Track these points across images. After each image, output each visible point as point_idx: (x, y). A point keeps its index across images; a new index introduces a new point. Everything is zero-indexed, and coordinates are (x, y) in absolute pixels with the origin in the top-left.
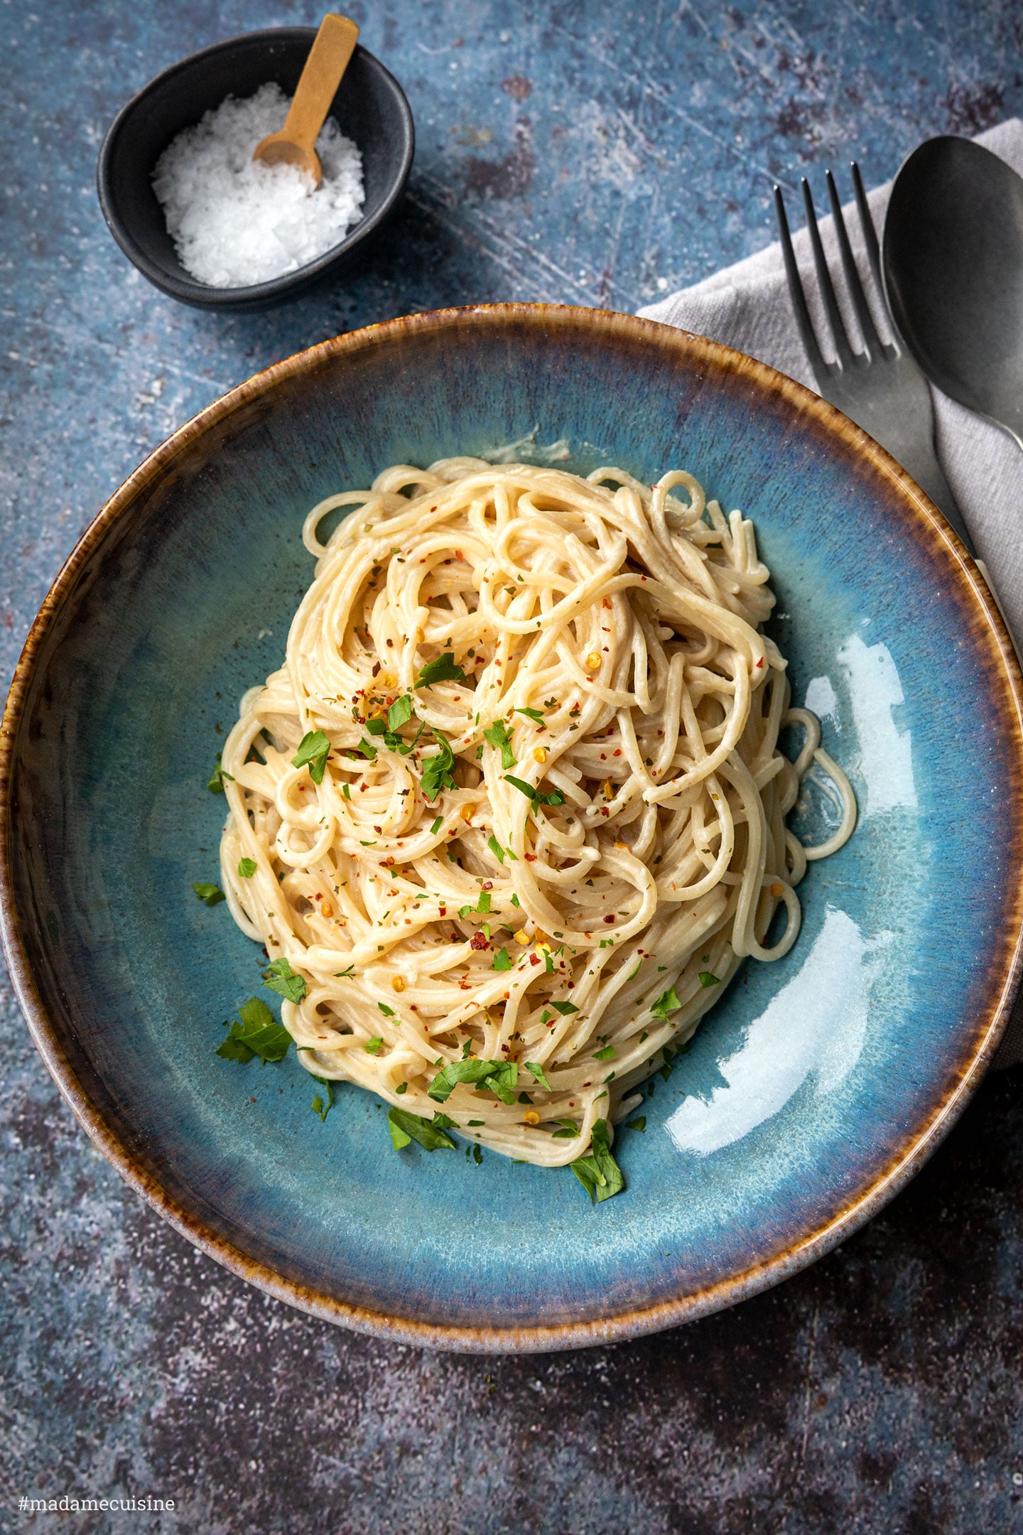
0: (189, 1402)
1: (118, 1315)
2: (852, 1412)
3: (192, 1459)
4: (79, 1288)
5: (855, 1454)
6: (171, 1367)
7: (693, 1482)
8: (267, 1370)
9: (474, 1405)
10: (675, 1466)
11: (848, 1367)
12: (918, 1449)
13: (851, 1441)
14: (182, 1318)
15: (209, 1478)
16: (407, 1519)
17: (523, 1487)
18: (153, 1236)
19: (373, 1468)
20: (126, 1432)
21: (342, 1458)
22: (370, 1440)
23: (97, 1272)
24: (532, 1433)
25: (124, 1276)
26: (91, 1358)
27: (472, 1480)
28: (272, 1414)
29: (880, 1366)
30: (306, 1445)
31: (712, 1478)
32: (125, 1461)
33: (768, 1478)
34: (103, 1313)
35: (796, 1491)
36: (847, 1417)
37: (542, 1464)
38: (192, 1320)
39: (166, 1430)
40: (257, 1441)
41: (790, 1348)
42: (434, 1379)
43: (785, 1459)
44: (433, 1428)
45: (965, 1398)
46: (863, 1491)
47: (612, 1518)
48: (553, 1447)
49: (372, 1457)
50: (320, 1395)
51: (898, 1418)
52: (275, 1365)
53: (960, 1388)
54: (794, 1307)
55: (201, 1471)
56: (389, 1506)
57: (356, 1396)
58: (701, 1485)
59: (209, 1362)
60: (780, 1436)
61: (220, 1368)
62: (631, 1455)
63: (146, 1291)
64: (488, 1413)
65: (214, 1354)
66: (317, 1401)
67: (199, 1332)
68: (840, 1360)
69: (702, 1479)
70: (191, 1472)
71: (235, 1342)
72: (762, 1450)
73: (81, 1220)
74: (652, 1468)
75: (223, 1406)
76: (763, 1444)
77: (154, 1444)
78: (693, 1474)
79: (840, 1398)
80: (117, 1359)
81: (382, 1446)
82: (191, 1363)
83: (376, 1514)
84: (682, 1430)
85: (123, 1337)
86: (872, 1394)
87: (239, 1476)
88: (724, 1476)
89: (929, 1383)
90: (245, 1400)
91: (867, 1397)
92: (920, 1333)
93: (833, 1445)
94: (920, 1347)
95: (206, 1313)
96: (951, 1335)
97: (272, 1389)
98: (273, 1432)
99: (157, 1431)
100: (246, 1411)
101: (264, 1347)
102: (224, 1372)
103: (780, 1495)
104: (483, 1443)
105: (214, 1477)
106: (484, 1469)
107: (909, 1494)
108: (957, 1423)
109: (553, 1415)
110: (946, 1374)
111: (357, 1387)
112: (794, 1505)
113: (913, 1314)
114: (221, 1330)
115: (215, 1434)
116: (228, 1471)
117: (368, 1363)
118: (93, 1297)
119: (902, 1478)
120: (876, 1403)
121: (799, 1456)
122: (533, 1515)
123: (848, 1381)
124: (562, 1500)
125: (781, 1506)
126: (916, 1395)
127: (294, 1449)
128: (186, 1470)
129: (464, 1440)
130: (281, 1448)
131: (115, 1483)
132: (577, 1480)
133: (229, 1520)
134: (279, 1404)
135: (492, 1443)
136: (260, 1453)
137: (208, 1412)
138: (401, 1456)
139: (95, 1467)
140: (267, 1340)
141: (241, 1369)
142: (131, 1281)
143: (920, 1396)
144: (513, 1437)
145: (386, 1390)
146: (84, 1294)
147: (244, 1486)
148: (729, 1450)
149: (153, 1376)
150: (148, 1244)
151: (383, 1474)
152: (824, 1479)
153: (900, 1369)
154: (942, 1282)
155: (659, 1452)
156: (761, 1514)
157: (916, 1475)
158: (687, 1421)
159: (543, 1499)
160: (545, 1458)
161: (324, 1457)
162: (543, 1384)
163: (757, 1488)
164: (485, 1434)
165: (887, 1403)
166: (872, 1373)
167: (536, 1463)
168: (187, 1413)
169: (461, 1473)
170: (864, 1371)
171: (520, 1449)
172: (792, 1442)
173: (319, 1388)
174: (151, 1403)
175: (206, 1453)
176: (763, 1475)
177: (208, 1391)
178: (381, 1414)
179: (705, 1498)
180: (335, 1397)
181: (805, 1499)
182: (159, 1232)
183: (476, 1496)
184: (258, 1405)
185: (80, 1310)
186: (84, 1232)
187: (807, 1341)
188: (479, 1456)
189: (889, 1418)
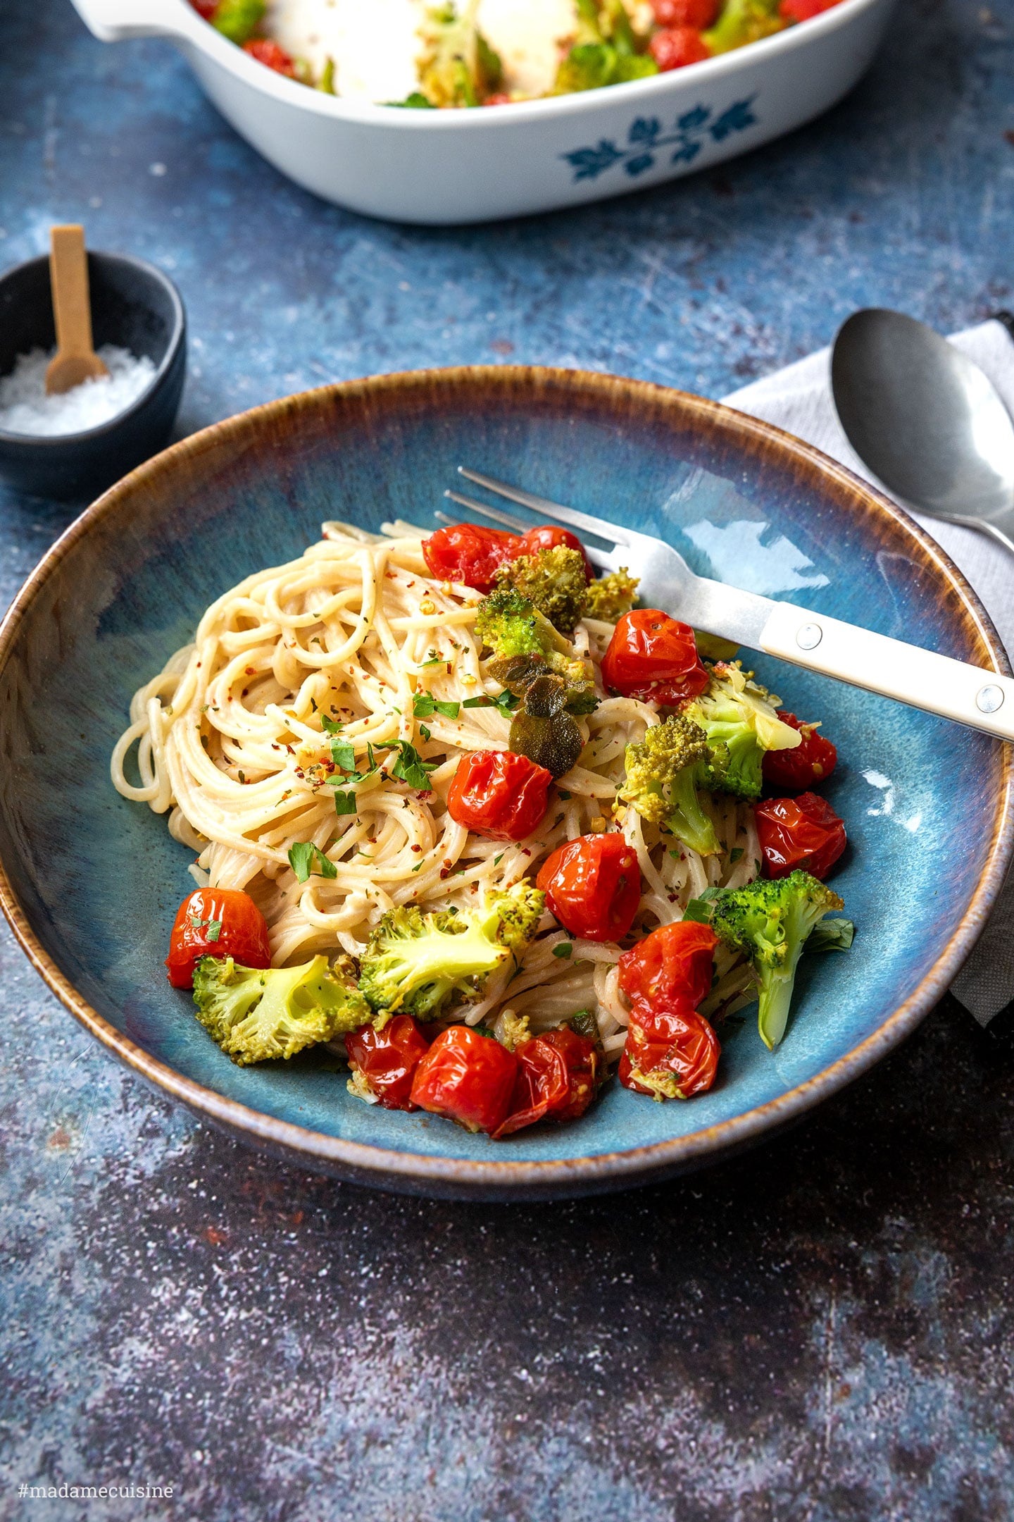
0: (131, 1392)
1: (58, 1306)
2: (880, 1403)
3: (129, 1450)
4: (18, 1280)
5: (886, 1446)
6: (113, 1358)
7: (702, 1473)
8: (220, 1359)
9: (452, 1394)
10: (681, 1457)
11: (872, 1357)
12: (958, 1441)
13: (881, 1432)
14: (130, 1309)
15: (147, 1469)
16: (372, 1513)
17: (507, 1477)
18: (103, 1229)
19: (335, 1459)
20: (57, 1422)
21: (300, 1448)
22: (333, 1430)
23: (40, 1264)
24: (518, 1422)
25: (69, 1269)
26: (25, 1348)
27: (448, 1471)
28: (223, 1404)
29: (907, 1357)
30: (259, 1435)
31: (724, 1470)
32: (53, 1453)
33: (789, 1470)
34: (43, 1304)
35: (821, 1485)
36: (874, 1408)
37: (528, 1455)
38: (140, 1311)
39: (101, 1420)
40: (204, 1431)
41: (806, 1338)
42: (406, 1368)
43: (807, 1451)
44: (405, 1417)
45: (1006, 1389)
46: (899, 1484)
47: (609, 1511)
48: (541, 1437)
49: (334, 1448)
50: (278, 1384)
51: (933, 1410)
52: (229, 1354)
53: (1000, 1379)
54: (808, 1298)
55: (138, 1462)
56: (352, 1499)
57: (318, 1385)
58: (711, 1476)
59: (156, 1352)
60: (799, 1427)
61: (167, 1359)
62: (630, 1446)
63: (91, 1283)
64: (467, 1402)
65: (162, 1345)
66: (274, 1390)
67: (147, 1323)
68: (863, 1351)
69: (713, 1471)
70: (127, 1463)
71: (186, 1332)
72: (780, 1441)
73: (27, 1215)
74: (655, 1458)
75: (168, 1396)
76: (781, 1435)
77: (87, 1434)
78: (702, 1465)
79: (865, 1389)
80: (53, 1349)
81: (346, 1436)
82: (136, 1354)
83: (336, 1507)
84: (688, 1420)
85: (62, 1328)
86: (901, 1385)
87: (181, 1467)
88: (737, 1468)
89: (963, 1373)
90: (193, 1389)
91: (896, 1388)
92: (950, 1323)
93: (861, 1436)
94: (951, 1338)
95: (156, 1304)
96: (984, 1326)
97: (224, 1379)
98: (223, 1422)
99: (92, 1422)
100: (194, 1401)
101: (218, 1337)
102: (172, 1362)
103: (803, 1488)
104: (461, 1432)
105: (154, 1468)
106: (463, 1460)
107: (952, 1487)
108: (1000, 1414)
109: (542, 1405)
110: (983, 1366)
111: (320, 1376)
112: (820, 1499)
113: (941, 1306)
114: (171, 1321)
115: (156, 1424)
116: (170, 1462)
117: (334, 1352)
118: (33, 1288)
119: (943, 1471)
120: (907, 1394)
121: (823, 1448)
122: (518, 1507)
123: (873, 1371)
124: (551, 1492)
125: (805, 1500)
126: (950, 1386)
127: (246, 1439)
128: (121, 1460)
129: (439, 1430)
130: (232, 1439)
131: (39, 1474)
132: (569, 1471)
133: (167, 1512)
134: (231, 1393)
135: (472, 1433)
136: (207, 1444)
137: (151, 1402)
138: (368, 1445)
139: (18, 1458)
140: (223, 1329)
141: (191, 1359)
142: (75, 1273)
143: (956, 1387)
144: (495, 1426)
145: (352, 1378)
146: (23, 1286)
147: (186, 1477)
148: (742, 1441)
149: (92, 1367)
150: (98, 1238)
151: (346, 1465)
152: (853, 1472)
153: (930, 1360)
154: (970, 1274)
155: (662, 1443)
156: (783, 1509)
157: (957, 1467)
158: (694, 1411)
159: (529, 1491)
160: (532, 1449)
161: (279, 1447)
162: (530, 1373)
163: (776, 1481)
164: (464, 1424)
165: (918, 1394)
166: (899, 1363)
167: (522, 1454)
168: (127, 1403)
169: (436, 1465)
170: (890, 1362)
171: (504, 1439)
172: (814, 1434)
173: (277, 1377)
174: (88, 1393)
175: (146, 1444)
176: (783, 1467)
177: (153, 1381)
178: (346, 1404)
179: (717, 1491)
180: (294, 1386)
181: (832, 1493)
182: (110, 1226)
183: (452, 1489)
184: (208, 1395)
185: (17, 1301)
186: (29, 1226)
187: (824, 1332)
188: (457, 1446)
189: (922, 1409)
